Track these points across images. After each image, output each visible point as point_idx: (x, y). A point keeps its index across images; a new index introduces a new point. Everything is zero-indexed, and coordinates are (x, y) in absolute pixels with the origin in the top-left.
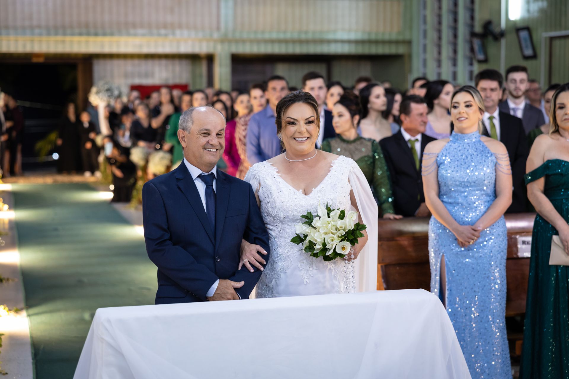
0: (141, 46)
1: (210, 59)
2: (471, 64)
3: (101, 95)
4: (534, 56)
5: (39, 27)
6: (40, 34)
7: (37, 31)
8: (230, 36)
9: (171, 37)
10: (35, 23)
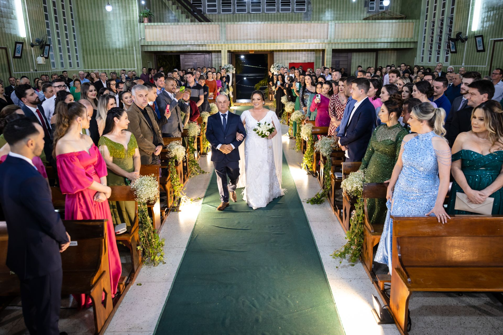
0: (293, 46)
1: (323, 51)
2: (447, 54)
3: (274, 69)
4: (484, 50)
5: (251, 39)
6: (251, 43)
7: (249, 41)
8: (332, 42)
9: (306, 42)
10: (249, 37)
